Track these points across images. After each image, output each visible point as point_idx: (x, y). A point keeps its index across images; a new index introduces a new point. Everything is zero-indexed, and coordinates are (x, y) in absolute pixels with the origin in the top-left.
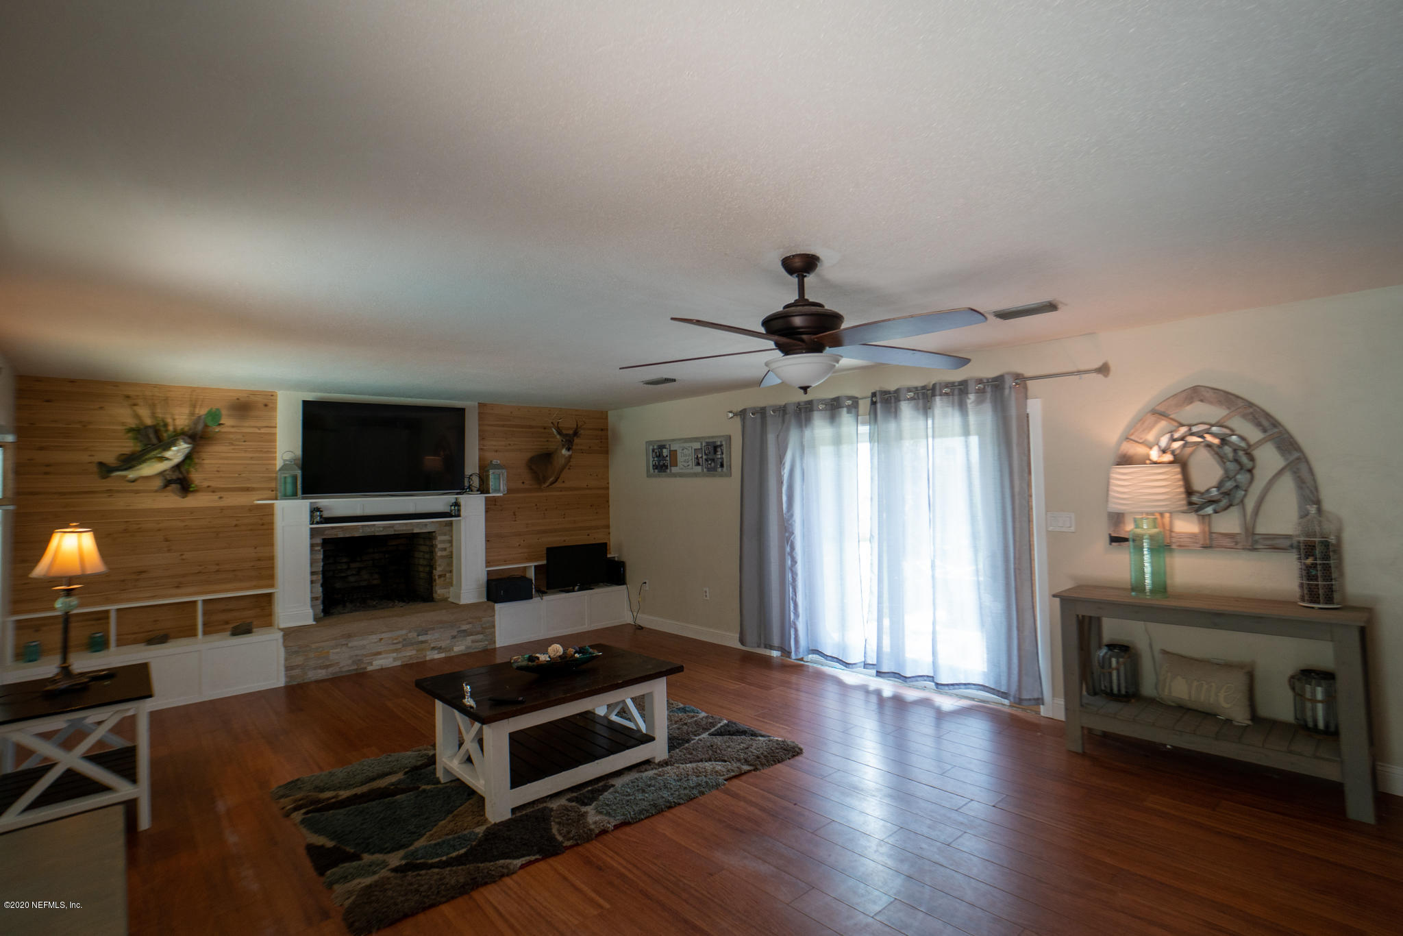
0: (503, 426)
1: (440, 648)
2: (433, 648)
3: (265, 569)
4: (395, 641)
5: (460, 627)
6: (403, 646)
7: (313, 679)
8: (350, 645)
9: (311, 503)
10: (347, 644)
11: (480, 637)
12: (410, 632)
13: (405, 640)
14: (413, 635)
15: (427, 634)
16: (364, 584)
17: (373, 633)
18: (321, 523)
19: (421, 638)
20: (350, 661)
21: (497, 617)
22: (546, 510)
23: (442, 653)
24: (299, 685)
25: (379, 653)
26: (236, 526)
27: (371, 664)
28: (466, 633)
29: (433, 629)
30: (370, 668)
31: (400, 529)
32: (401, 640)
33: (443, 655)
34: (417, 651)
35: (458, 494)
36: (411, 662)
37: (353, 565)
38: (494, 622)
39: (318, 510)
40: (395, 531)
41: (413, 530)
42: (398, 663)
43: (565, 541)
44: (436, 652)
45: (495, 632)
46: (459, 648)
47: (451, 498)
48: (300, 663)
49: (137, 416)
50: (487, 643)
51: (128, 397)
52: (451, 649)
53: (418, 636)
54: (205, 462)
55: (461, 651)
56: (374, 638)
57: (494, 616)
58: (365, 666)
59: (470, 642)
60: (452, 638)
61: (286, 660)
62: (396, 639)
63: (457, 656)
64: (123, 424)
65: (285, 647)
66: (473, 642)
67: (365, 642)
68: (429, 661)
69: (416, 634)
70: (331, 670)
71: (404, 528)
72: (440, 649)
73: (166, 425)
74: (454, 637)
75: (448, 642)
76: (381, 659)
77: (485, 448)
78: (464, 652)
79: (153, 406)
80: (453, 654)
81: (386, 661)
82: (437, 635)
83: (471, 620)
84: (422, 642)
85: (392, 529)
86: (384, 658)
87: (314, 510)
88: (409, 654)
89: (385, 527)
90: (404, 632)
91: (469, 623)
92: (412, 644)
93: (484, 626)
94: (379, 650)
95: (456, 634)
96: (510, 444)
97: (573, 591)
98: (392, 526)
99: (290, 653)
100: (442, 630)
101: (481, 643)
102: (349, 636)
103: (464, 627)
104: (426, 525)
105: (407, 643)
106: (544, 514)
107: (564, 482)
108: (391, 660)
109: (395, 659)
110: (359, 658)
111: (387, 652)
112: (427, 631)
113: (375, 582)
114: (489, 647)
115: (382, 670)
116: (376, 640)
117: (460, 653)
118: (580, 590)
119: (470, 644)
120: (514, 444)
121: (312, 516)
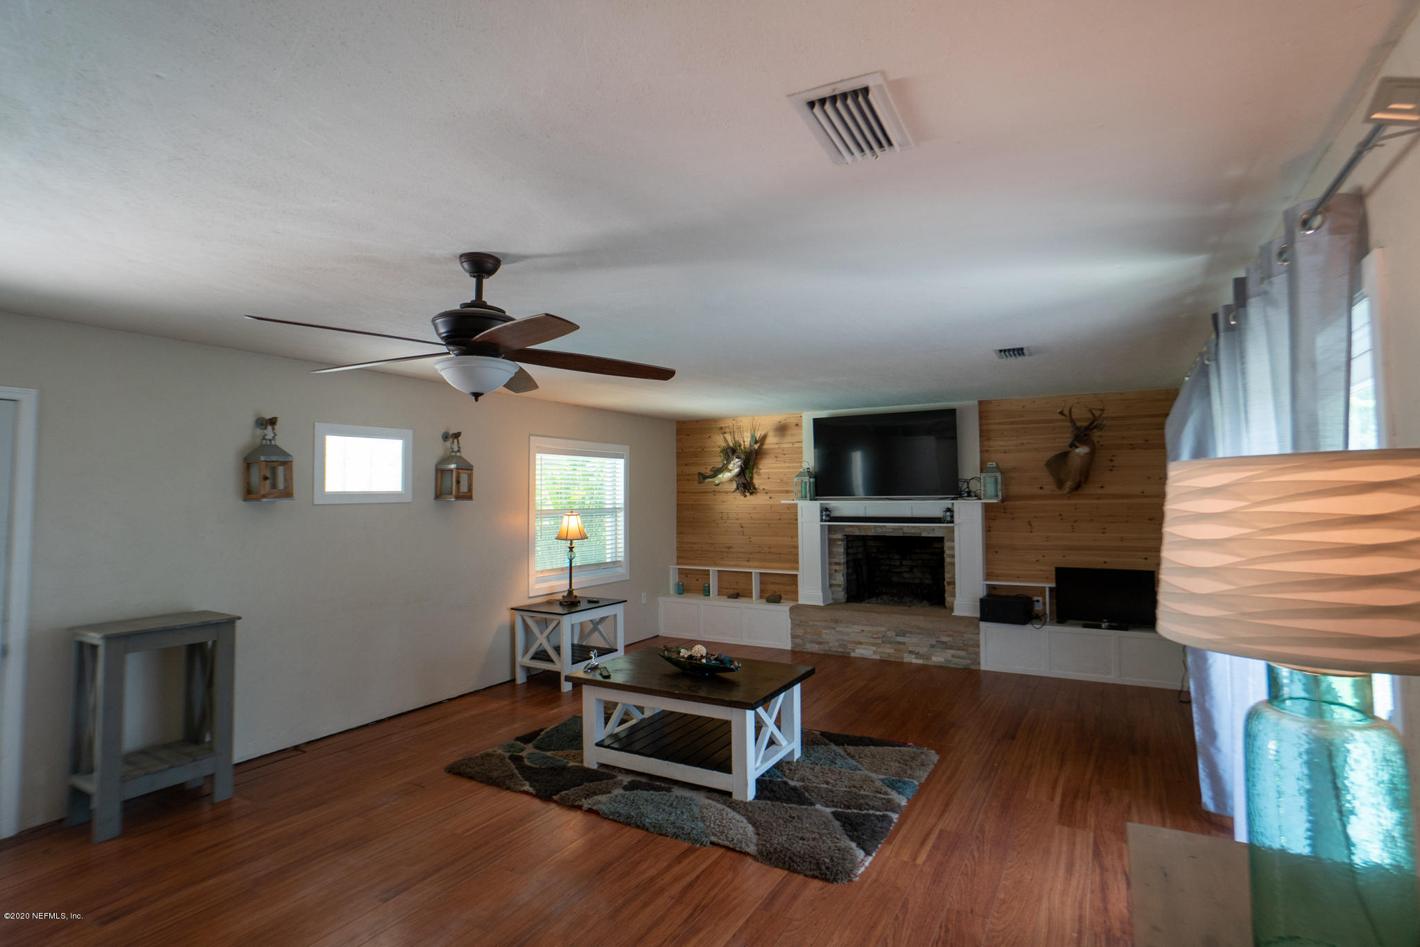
0: (1012, 423)
1: (918, 653)
2: (911, 652)
3: (791, 555)
4: (875, 636)
5: (939, 637)
6: (883, 642)
7: (809, 650)
8: (837, 629)
9: (821, 504)
10: (834, 628)
11: (962, 653)
12: (889, 630)
13: (884, 637)
14: (891, 634)
15: (904, 636)
16: (917, 581)
17: (855, 623)
18: (829, 521)
19: (899, 639)
20: (837, 644)
21: (982, 636)
22: (1075, 521)
23: (920, 658)
24: (800, 652)
25: (861, 643)
26: (780, 519)
27: (854, 650)
28: (946, 646)
29: (911, 633)
30: (853, 654)
31: (908, 531)
32: (880, 635)
33: (920, 661)
34: (895, 650)
35: (953, 499)
36: (889, 659)
37: (904, 562)
38: (978, 641)
39: (827, 510)
40: (904, 533)
41: (921, 533)
42: (877, 657)
43: (1105, 562)
44: (914, 656)
45: (979, 652)
46: (938, 658)
47: (947, 503)
48: (801, 634)
49: (726, 440)
50: (970, 662)
51: (721, 428)
52: (928, 658)
53: (897, 636)
54: (761, 471)
55: (940, 662)
56: (857, 628)
57: (978, 634)
58: (848, 651)
59: (950, 655)
60: (931, 647)
61: (792, 629)
62: (876, 634)
63: (935, 667)
64: (720, 447)
65: (791, 619)
66: (953, 656)
67: (847, 630)
68: (906, 663)
69: (894, 634)
70: (822, 646)
71: (913, 531)
72: (917, 655)
73: (740, 446)
74: (933, 646)
75: (926, 649)
76: (862, 648)
77: (991, 449)
78: (942, 665)
79: (732, 433)
80: (930, 663)
81: (864, 652)
82: (914, 640)
83: (951, 633)
84: (900, 643)
85: (901, 531)
86: (864, 649)
87: (825, 510)
88: (888, 651)
89: (894, 529)
90: (883, 629)
91: (949, 636)
92: (890, 643)
93: (965, 642)
94: (861, 640)
95: (935, 643)
96: (1022, 443)
97: (1099, 627)
98: (901, 528)
99: (795, 625)
100: (921, 636)
101: (962, 660)
102: (837, 621)
103: (944, 639)
104: (933, 529)
105: (886, 641)
106: (1072, 526)
107: (1102, 487)
108: (871, 652)
109: (875, 653)
110: (845, 643)
111: (868, 644)
112: (904, 633)
113: (927, 581)
114: (973, 667)
115: (863, 659)
116: (858, 631)
117: (938, 664)
118: (1110, 628)
119: (950, 658)
120: (1029, 443)
121: (822, 516)
